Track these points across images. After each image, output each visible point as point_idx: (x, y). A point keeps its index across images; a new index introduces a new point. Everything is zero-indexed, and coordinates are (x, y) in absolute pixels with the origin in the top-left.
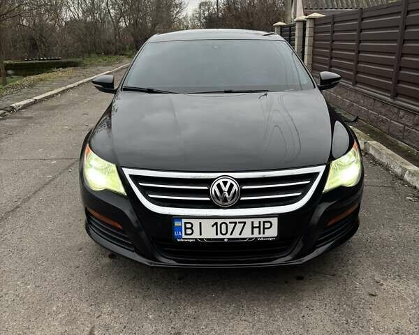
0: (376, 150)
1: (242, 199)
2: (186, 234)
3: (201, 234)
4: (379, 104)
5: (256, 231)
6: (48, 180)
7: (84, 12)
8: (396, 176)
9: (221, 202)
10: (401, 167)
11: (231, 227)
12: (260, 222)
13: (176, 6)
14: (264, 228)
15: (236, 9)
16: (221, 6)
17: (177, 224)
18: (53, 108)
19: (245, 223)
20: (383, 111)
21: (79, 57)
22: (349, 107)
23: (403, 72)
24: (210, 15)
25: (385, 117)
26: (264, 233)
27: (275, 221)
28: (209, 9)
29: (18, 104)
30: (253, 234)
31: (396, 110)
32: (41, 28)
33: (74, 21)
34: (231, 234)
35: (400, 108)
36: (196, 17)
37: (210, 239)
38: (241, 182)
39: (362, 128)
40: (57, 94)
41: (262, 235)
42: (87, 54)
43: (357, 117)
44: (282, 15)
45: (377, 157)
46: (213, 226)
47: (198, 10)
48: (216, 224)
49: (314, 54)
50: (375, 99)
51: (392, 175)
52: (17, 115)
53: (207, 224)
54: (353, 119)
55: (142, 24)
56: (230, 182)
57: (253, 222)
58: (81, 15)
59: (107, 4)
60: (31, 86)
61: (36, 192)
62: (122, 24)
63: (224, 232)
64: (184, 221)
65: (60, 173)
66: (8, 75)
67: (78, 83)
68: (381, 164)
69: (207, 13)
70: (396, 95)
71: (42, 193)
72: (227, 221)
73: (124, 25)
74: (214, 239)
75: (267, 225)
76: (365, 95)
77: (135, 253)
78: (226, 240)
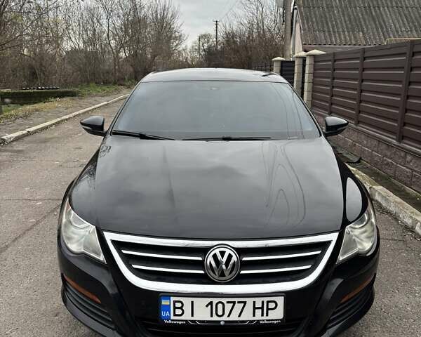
0: (383, 197)
1: (242, 272)
2: (175, 315)
3: (192, 316)
4: (384, 147)
5: (258, 312)
6: (31, 224)
7: (84, 43)
8: (406, 227)
9: (217, 277)
10: (411, 217)
11: (228, 307)
12: (263, 302)
13: (176, 38)
14: (268, 309)
15: (235, 42)
16: (220, 39)
17: (164, 302)
18: (45, 141)
19: (245, 303)
20: (389, 154)
21: (77, 87)
22: (351, 147)
23: (410, 114)
24: (209, 47)
25: (390, 161)
26: (267, 315)
27: (280, 301)
28: (208, 41)
29: (9, 136)
30: (254, 316)
31: (403, 154)
32: (41, 57)
33: (74, 51)
34: (229, 316)
35: (408, 152)
36: (196, 49)
37: (203, 322)
38: (241, 252)
39: (367, 170)
40: (51, 126)
41: (265, 318)
42: (86, 83)
43: (361, 159)
44: (280, 50)
45: (384, 204)
46: (207, 306)
47: (198, 42)
48: (211, 303)
49: (314, 90)
50: (380, 141)
51: (402, 226)
52: (8, 148)
53: (201, 303)
54: (356, 160)
55: (141, 55)
56: (228, 252)
57: (254, 302)
58: (81, 45)
59: (108, 35)
60: (25, 117)
61: (16, 238)
62: (122, 55)
63: (220, 313)
64: (173, 299)
65: (45, 217)
66: (5, 103)
67: (73, 114)
68: (389, 213)
69: (206, 45)
70: (402, 138)
71: (22, 241)
72: (224, 300)
73: (124, 56)
74: (208, 322)
75: (272, 305)
76: (368, 136)
77: (115, 331)
78: (222, 323)
